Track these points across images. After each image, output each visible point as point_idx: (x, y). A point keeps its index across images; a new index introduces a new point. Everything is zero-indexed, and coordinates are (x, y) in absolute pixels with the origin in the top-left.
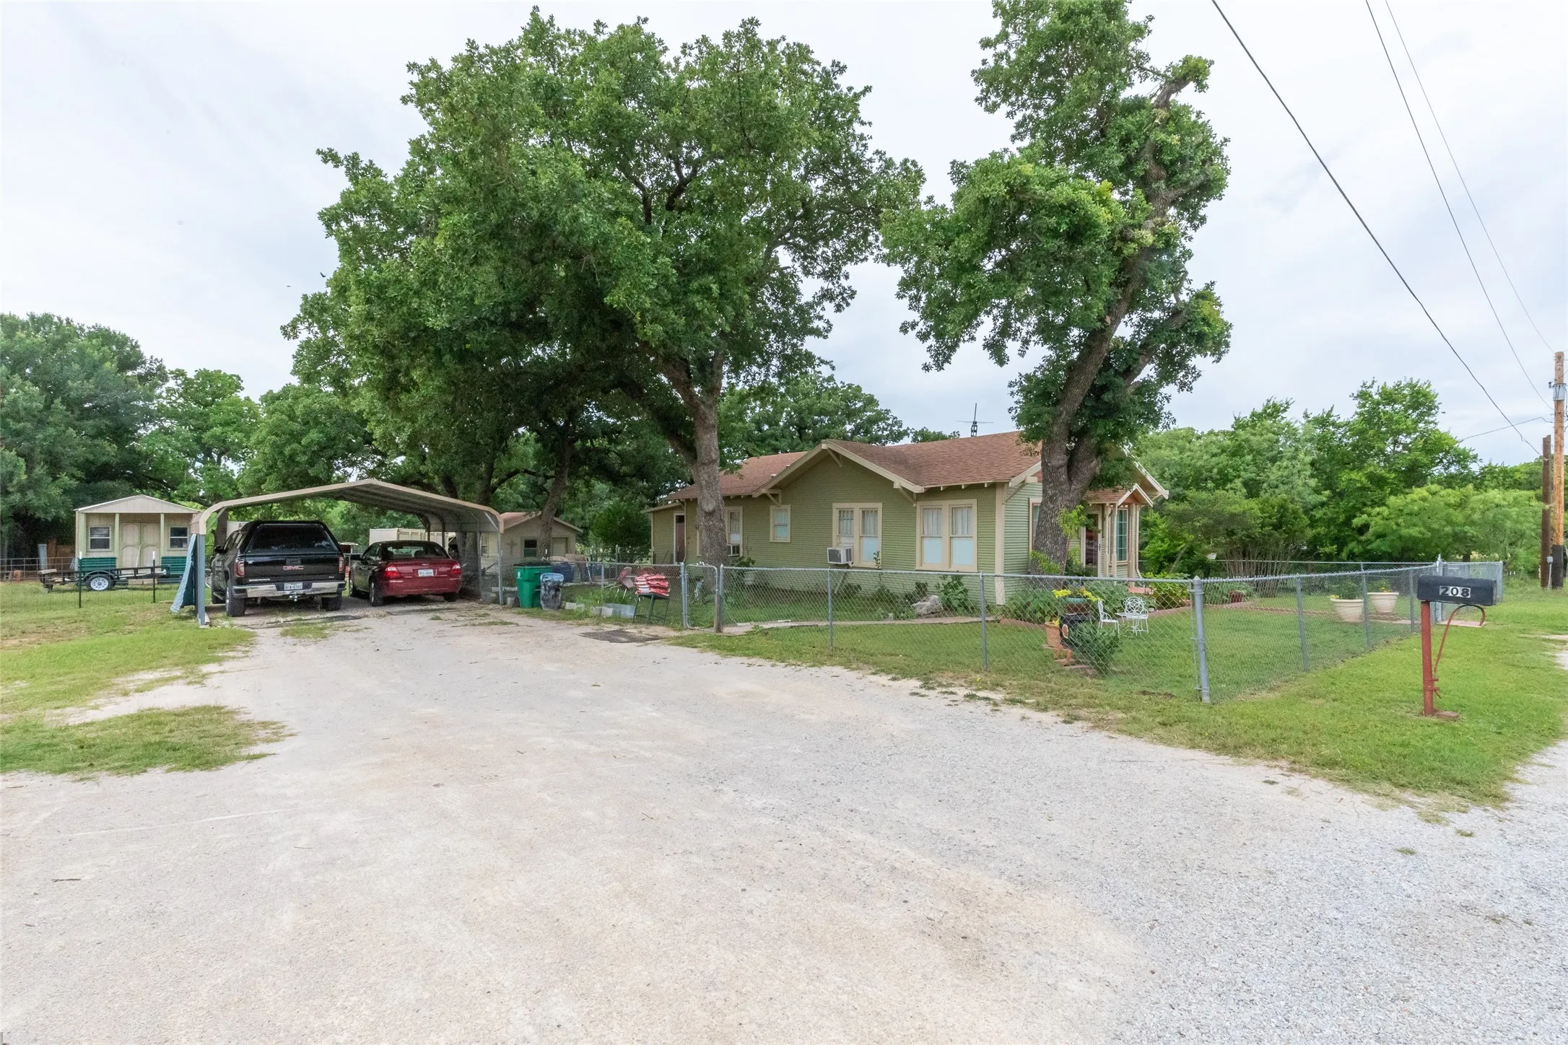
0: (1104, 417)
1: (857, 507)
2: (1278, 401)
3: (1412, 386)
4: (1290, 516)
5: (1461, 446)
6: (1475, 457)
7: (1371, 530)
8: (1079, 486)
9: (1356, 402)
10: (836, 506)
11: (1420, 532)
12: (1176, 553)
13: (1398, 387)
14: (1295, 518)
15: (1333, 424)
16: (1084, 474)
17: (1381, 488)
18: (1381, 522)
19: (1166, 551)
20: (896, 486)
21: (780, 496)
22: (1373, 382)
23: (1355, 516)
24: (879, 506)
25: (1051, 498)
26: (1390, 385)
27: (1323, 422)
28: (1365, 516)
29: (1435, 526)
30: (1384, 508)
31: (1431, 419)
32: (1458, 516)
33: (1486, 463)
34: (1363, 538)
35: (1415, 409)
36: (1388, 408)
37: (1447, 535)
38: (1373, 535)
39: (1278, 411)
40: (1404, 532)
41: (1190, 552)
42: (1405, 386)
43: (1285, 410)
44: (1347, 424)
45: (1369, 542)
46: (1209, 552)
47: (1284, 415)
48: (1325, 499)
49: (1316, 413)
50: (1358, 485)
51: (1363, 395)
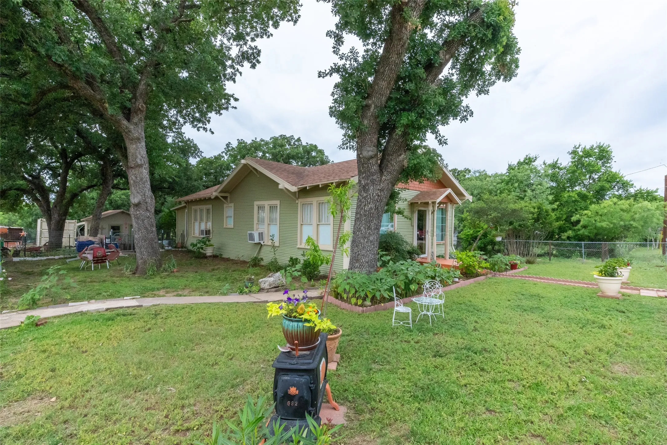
0: (409, 110)
1: (266, 204)
2: (531, 156)
3: (600, 147)
4: (544, 214)
5: (625, 179)
6: (633, 185)
7: (581, 223)
8: (389, 177)
9: (570, 156)
10: (256, 203)
11: (607, 225)
12: (477, 236)
13: (592, 148)
14: (548, 215)
15: (559, 168)
16: (392, 165)
17: (585, 201)
18: (587, 219)
19: (471, 235)
20: (280, 187)
21: (229, 199)
22: (580, 145)
23: (572, 216)
24: (277, 202)
25: (364, 187)
26: (588, 147)
27: (554, 166)
28: (578, 216)
29: (615, 221)
30: (588, 211)
31: (608, 165)
32: (626, 216)
33: (638, 188)
34: (576, 228)
35: (601, 160)
36: (587, 159)
37: (621, 226)
38: (581, 226)
39: (531, 162)
40: (599, 224)
41: (485, 235)
42: (597, 147)
43: (534, 161)
44: (565, 168)
45: (579, 230)
46: (497, 236)
47: (534, 164)
48: (556, 207)
49: (549, 162)
50: (574, 199)
51: (574, 152)
